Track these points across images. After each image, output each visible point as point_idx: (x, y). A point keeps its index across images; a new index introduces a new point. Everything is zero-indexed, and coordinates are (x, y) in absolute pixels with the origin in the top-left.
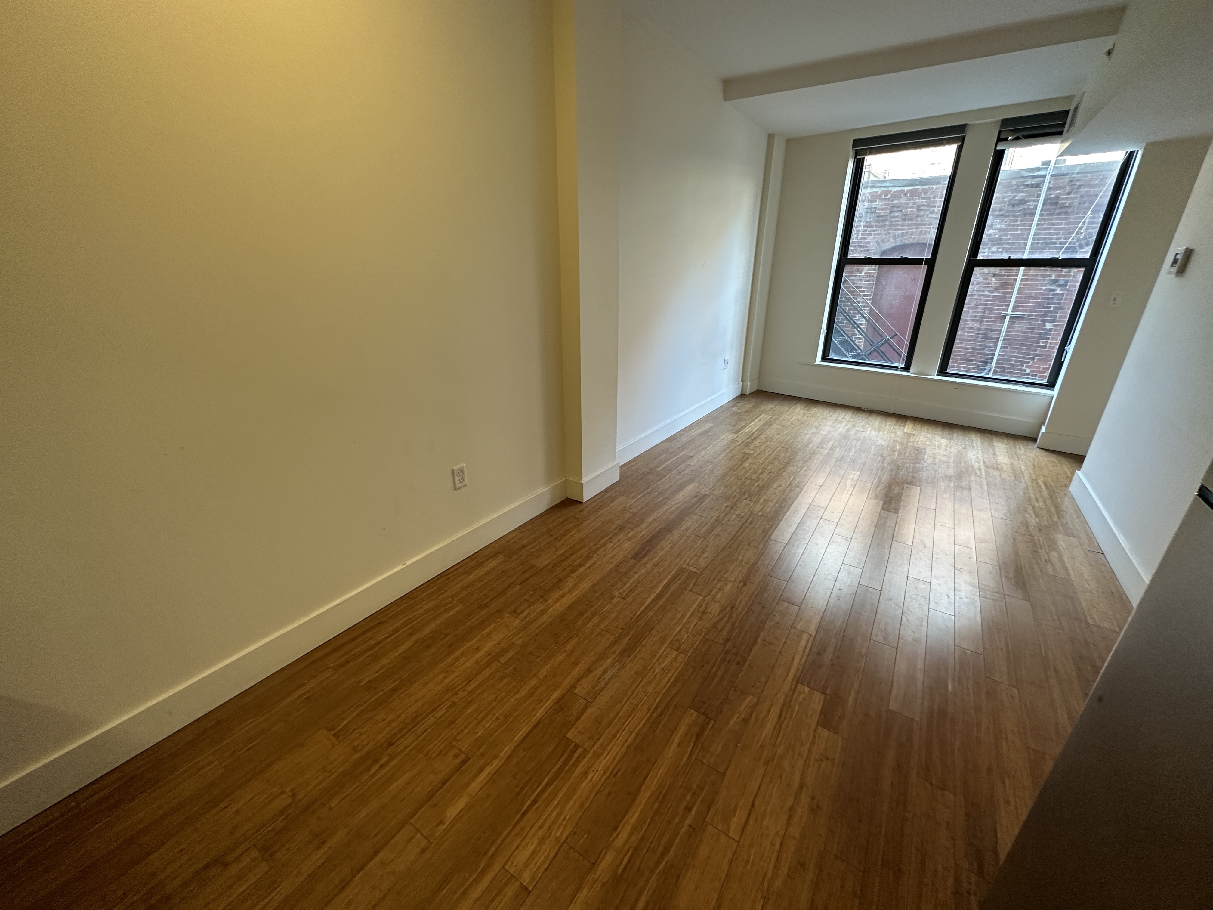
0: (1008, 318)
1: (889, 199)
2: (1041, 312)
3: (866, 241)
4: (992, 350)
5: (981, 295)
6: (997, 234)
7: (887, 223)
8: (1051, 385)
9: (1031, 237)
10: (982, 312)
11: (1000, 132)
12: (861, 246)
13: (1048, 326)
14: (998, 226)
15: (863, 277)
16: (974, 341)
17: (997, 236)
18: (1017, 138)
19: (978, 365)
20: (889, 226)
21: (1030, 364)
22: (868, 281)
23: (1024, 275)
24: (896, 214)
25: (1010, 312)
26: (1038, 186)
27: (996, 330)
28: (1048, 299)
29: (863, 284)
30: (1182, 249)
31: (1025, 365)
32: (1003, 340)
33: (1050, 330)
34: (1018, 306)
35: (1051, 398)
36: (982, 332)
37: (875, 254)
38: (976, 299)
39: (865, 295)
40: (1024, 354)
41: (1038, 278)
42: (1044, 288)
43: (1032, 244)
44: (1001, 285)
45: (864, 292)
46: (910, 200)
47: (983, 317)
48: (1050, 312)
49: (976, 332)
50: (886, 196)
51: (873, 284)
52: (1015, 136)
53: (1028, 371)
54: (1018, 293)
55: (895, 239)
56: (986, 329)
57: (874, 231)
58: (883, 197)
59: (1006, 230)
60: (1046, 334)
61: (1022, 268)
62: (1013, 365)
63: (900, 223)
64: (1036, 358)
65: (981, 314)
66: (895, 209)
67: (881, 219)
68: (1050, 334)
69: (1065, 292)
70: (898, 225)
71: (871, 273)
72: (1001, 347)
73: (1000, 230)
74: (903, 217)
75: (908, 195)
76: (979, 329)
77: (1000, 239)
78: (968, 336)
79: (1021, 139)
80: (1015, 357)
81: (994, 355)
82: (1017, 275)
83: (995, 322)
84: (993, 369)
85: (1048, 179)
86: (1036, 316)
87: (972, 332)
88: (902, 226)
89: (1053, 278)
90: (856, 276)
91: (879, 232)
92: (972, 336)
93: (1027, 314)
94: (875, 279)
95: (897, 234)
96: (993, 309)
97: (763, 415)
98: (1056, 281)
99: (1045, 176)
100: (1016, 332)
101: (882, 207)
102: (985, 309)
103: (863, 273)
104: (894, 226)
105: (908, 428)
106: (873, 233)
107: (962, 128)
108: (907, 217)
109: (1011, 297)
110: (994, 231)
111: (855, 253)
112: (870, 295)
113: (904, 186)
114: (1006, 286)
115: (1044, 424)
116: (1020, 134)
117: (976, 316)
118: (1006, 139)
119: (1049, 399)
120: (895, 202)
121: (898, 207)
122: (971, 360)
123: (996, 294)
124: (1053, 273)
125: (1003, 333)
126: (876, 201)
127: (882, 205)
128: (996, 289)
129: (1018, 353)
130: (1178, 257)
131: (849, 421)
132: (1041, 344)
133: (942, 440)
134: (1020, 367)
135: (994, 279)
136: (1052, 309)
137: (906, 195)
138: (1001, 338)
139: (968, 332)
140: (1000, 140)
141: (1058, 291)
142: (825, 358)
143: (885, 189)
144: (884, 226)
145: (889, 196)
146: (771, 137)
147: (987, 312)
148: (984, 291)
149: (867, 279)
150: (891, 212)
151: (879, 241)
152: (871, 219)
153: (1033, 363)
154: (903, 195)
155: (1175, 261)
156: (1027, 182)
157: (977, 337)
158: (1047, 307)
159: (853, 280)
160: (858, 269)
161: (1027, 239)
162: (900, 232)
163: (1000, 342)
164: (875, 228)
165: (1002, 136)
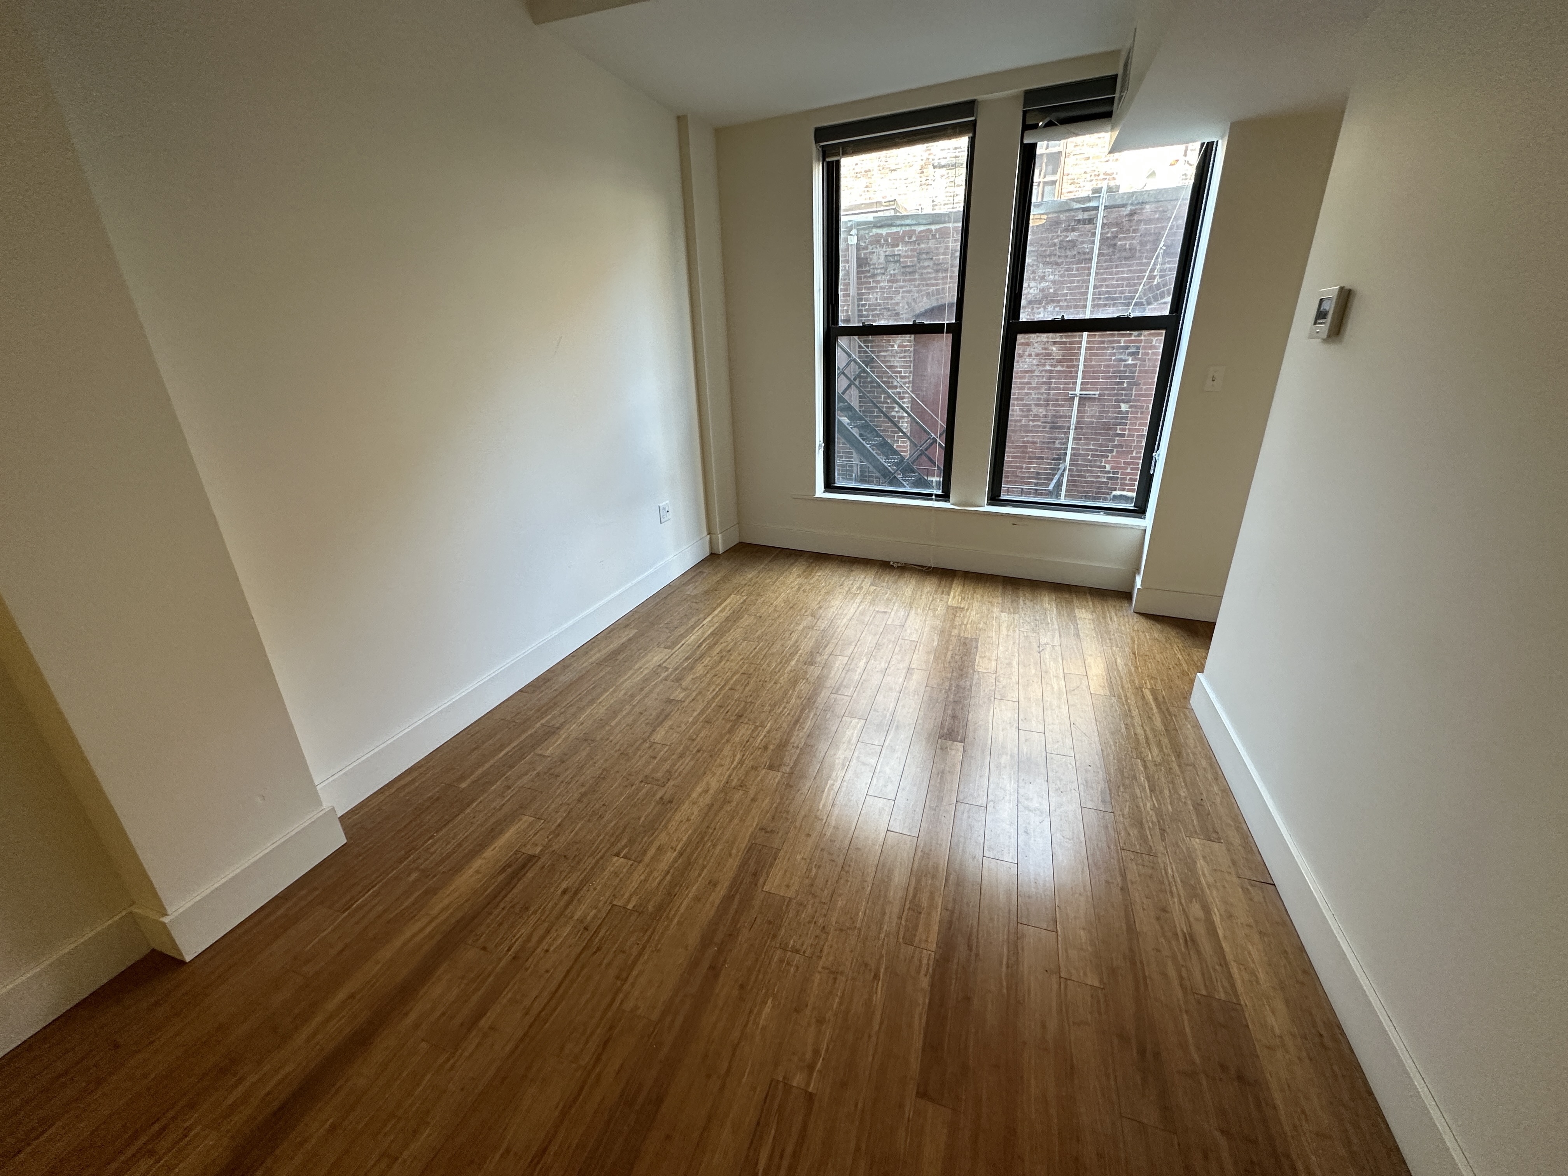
0: (1077, 400)
1: (914, 242)
2: (1114, 389)
3: (893, 301)
4: (1064, 444)
5: (1043, 371)
6: (1051, 288)
7: (917, 276)
8: (1140, 510)
9: (1091, 290)
10: (1046, 393)
11: (1025, 113)
12: (888, 310)
13: (1124, 407)
14: (1051, 277)
15: (897, 352)
16: (1042, 432)
17: (1051, 291)
18: (1050, 124)
19: (1050, 464)
20: (919, 279)
21: (1109, 459)
22: (905, 357)
23: (1088, 342)
24: (926, 264)
25: (1078, 392)
26: (1091, 221)
27: (1066, 416)
28: (1120, 371)
29: (897, 362)
30: (1331, 291)
31: (1103, 460)
32: (1075, 429)
33: (1127, 412)
34: (1087, 383)
35: (1143, 532)
36: (1049, 420)
37: (907, 320)
38: (1037, 376)
39: (902, 377)
40: (1101, 445)
41: (1106, 346)
42: (1114, 358)
43: (1093, 300)
44: (1063, 356)
45: (900, 372)
46: (940, 244)
47: (1047, 400)
48: (1123, 389)
49: (1043, 420)
50: (910, 238)
51: (911, 361)
52: (1046, 121)
53: (1108, 467)
54: (1085, 366)
55: (930, 299)
56: (1054, 416)
57: (901, 287)
58: (907, 238)
59: (1062, 283)
60: (1122, 418)
61: (1085, 334)
62: (1090, 461)
63: (933, 275)
64: (1115, 449)
65: (1045, 396)
66: (924, 256)
67: (907, 270)
68: (1126, 418)
69: (1138, 363)
70: (930, 279)
71: (906, 346)
72: (1074, 439)
73: (1054, 282)
74: (935, 267)
75: (938, 236)
76: (1045, 416)
77: (1055, 294)
78: (1034, 426)
79: (1056, 125)
80: (1092, 450)
81: (1066, 449)
82: (1081, 343)
83: (1063, 406)
84: (1068, 468)
85: (1101, 212)
86: (1109, 395)
87: (1038, 421)
88: (935, 280)
89: (1122, 344)
90: (887, 351)
91: (908, 289)
92: (1039, 426)
93: (1098, 393)
94: (912, 354)
95: (930, 291)
96: (1059, 389)
97: (732, 596)
98: (1127, 348)
99: (1097, 208)
100: (1088, 417)
101: (906, 254)
102: (1049, 389)
103: (896, 347)
104: (925, 279)
105: (955, 595)
106: (901, 290)
107: (969, 107)
108: (939, 267)
109: (1077, 372)
110: (1047, 284)
111: (881, 320)
112: (909, 377)
113: (930, 224)
114: (1069, 358)
115: (1138, 570)
116: (1052, 117)
117: (1039, 399)
118: (1035, 127)
119: (1140, 533)
120: (923, 246)
121: (927, 253)
122: (1042, 458)
123: (1059, 368)
124: (1123, 339)
125: (1074, 420)
126: (898, 246)
127: (906, 251)
128: (1059, 361)
129: (1093, 445)
130: (1326, 306)
131: (868, 593)
132: (1118, 432)
133: (1003, 614)
134: (1099, 464)
135: (1054, 349)
136: (1125, 385)
137: (934, 236)
138: (1073, 427)
139: (1033, 421)
140: (1027, 127)
141: (1130, 362)
142: (829, 486)
143: (908, 228)
144: (915, 280)
145: (914, 239)
146: (681, 120)
147: (1052, 392)
148: (1044, 365)
149: (902, 355)
150: (919, 260)
151: (910, 301)
152: (896, 271)
153: (1112, 456)
154: (930, 236)
155: (1321, 315)
156: (1077, 216)
157: (1045, 427)
158: (1118, 383)
159: (885, 356)
160: (889, 341)
161: (1086, 294)
162: (934, 288)
163: (1072, 433)
164: (902, 284)
165: (1029, 122)
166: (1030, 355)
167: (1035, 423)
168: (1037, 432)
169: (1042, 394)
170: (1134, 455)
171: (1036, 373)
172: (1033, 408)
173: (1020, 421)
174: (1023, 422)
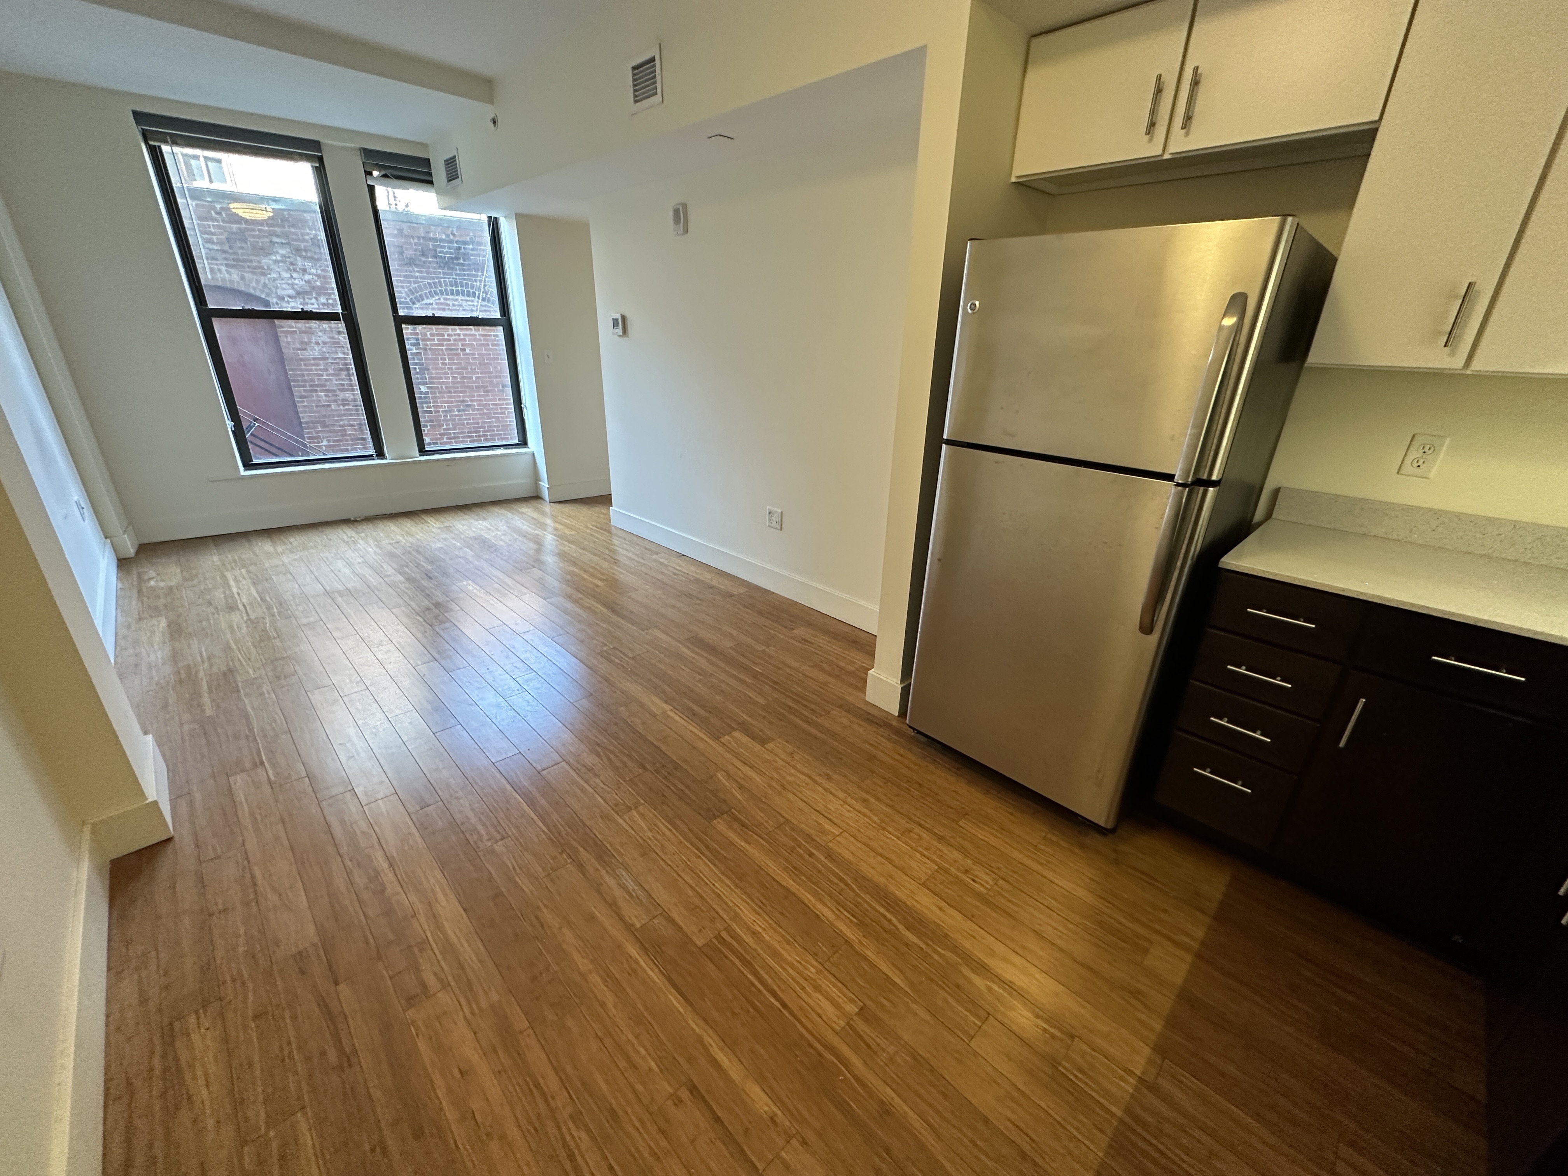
8: (523, 443)
11: (364, 163)
35: (532, 455)
52: (382, 173)
79: (391, 178)
107: (318, 144)
116: (388, 172)
119: (530, 456)
130: (617, 322)
140: (365, 172)
142: (249, 464)
155: (615, 325)
166: (317, 343)
167: (346, 407)
168: (351, 415)
169: (343, 380)
170: (445, 427)
171: (330, 361)
172: (338, 392)
173: (329, 406)
174: (333, 407)
